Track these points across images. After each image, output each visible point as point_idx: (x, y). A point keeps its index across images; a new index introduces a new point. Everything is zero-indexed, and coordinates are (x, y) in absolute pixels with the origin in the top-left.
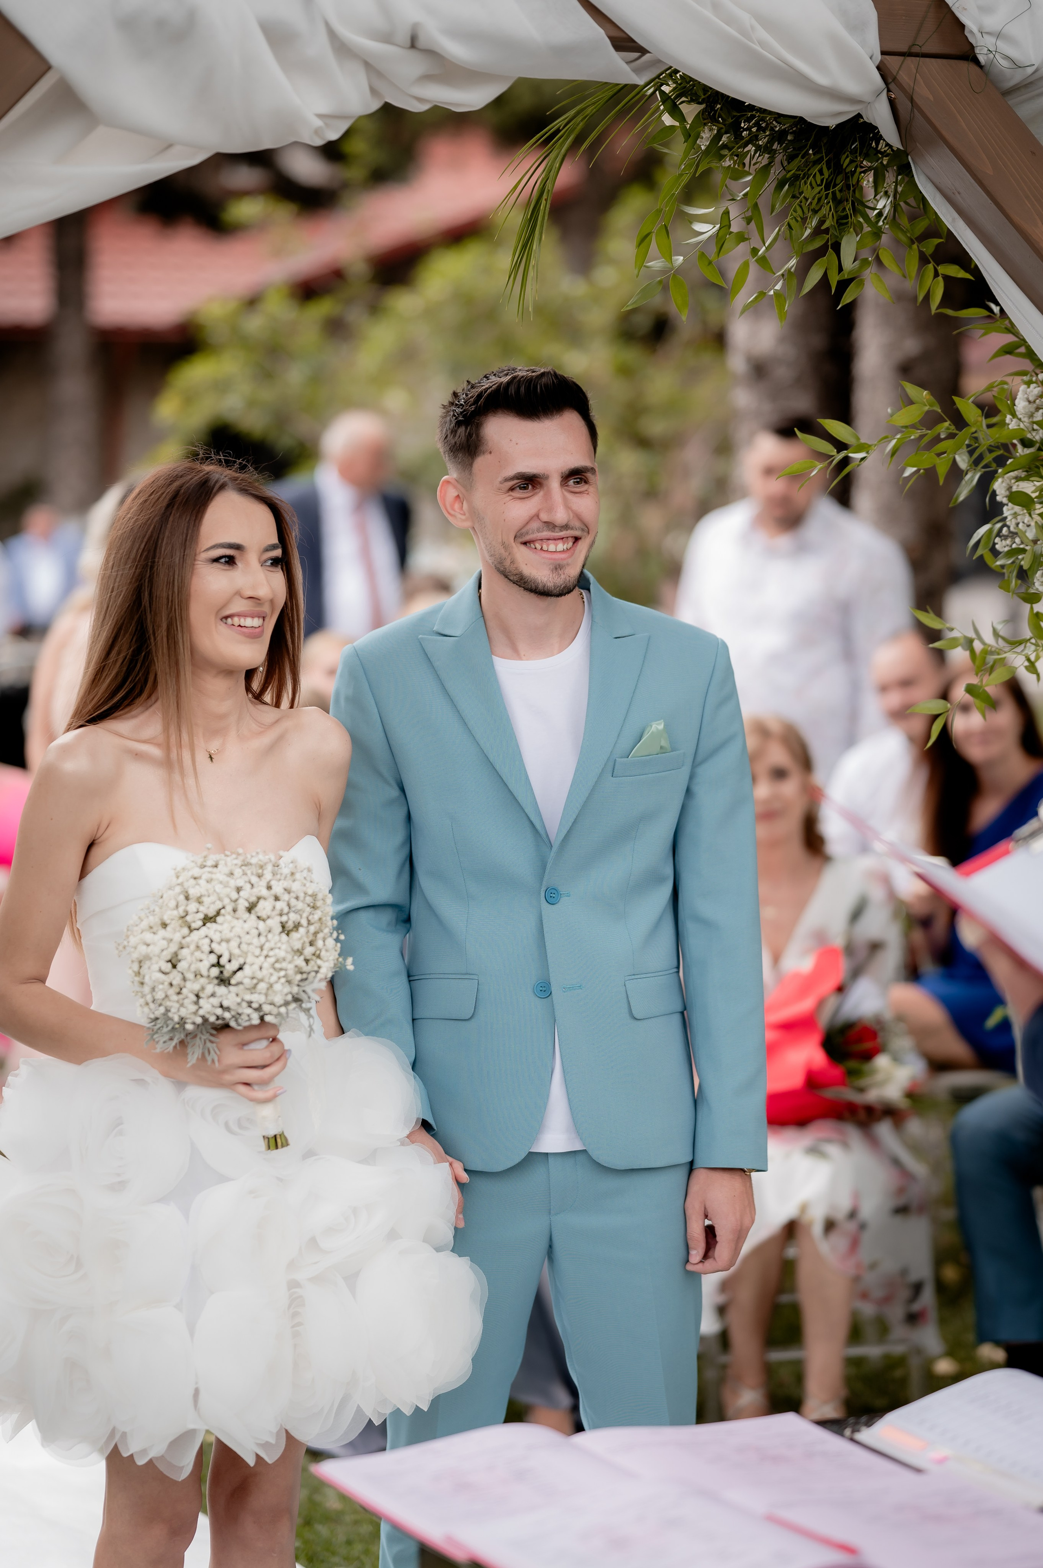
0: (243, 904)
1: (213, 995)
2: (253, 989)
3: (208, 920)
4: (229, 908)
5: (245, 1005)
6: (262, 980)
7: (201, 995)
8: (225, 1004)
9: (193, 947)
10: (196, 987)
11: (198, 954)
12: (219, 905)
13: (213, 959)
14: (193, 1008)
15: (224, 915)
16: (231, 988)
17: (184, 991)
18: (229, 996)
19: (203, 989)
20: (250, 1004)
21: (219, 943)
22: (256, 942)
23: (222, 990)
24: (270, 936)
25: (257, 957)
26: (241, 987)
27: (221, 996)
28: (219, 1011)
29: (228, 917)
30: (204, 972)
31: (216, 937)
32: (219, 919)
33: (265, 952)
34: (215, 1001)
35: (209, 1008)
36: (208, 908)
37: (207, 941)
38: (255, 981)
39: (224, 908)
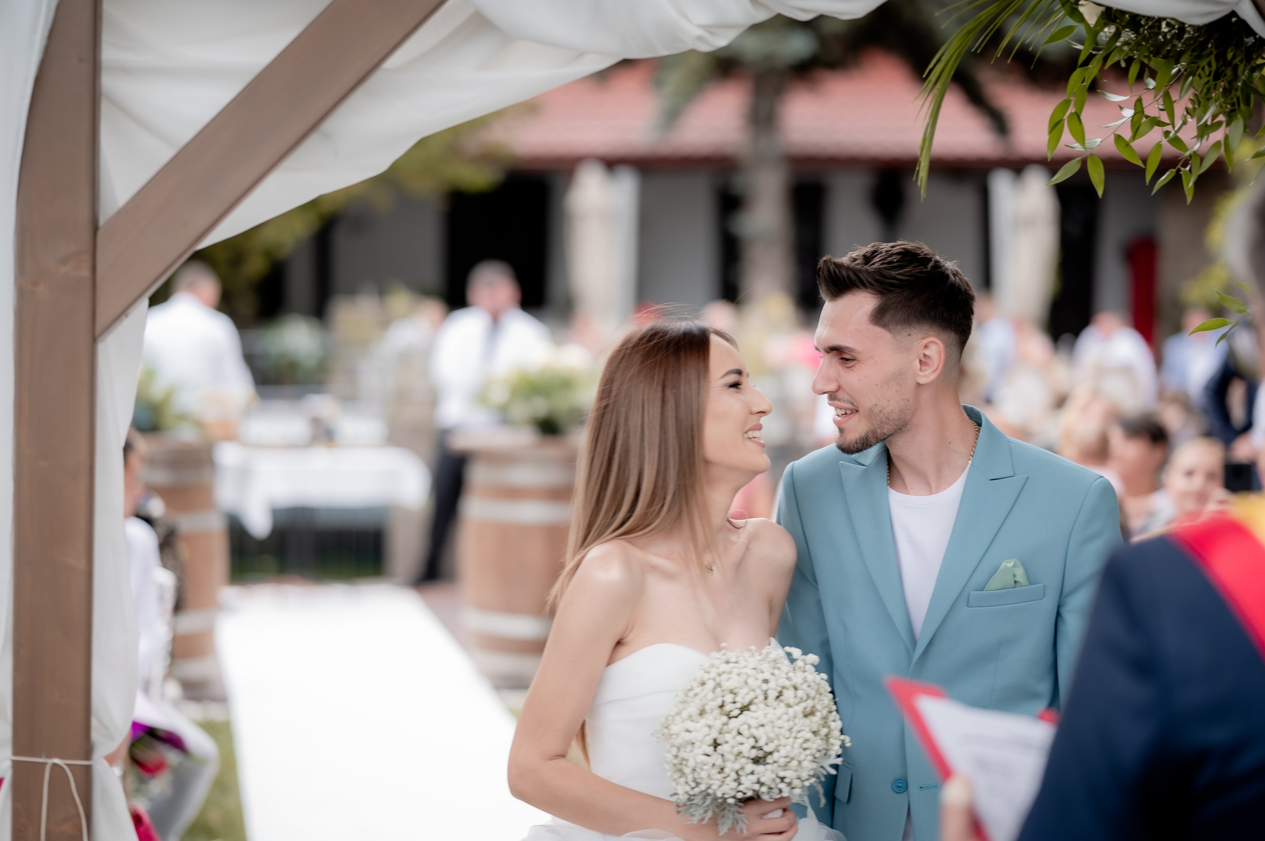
0: (772, 694)
1: (752, 773)
2: (785, 767)
3: (744, 709)
4: (761, 698)
5: (778, 780)
6: (792, 759)
7: (741, 773)
8: (763, 780)
9: (735, 732)
10: (737, 766)
11: (739, 738)
12: (752, 695)
13: (752, 742)
14: (734, 785)
15: (756, 704)
16: (768, 766)
17: (727, 770)
18: (766, 773)
19: (742, 768)
20: (782, 779)
21: (757, 728)
22: (787, 726)
23: (759, 768)
24: (796, 720)
25: (788, 738)
26: (776, 765)
27: (758, 774)
28: (756, 787)
29: (762, 706)
30: (746, 754)
31: (754, 723)
32: (752, 707)
33: (794, 735)
34: (754, 778)
35: (748, 785)
36: (743, 698)
37: (745, 727)
38: (788, 760)
39: (756, 698)
